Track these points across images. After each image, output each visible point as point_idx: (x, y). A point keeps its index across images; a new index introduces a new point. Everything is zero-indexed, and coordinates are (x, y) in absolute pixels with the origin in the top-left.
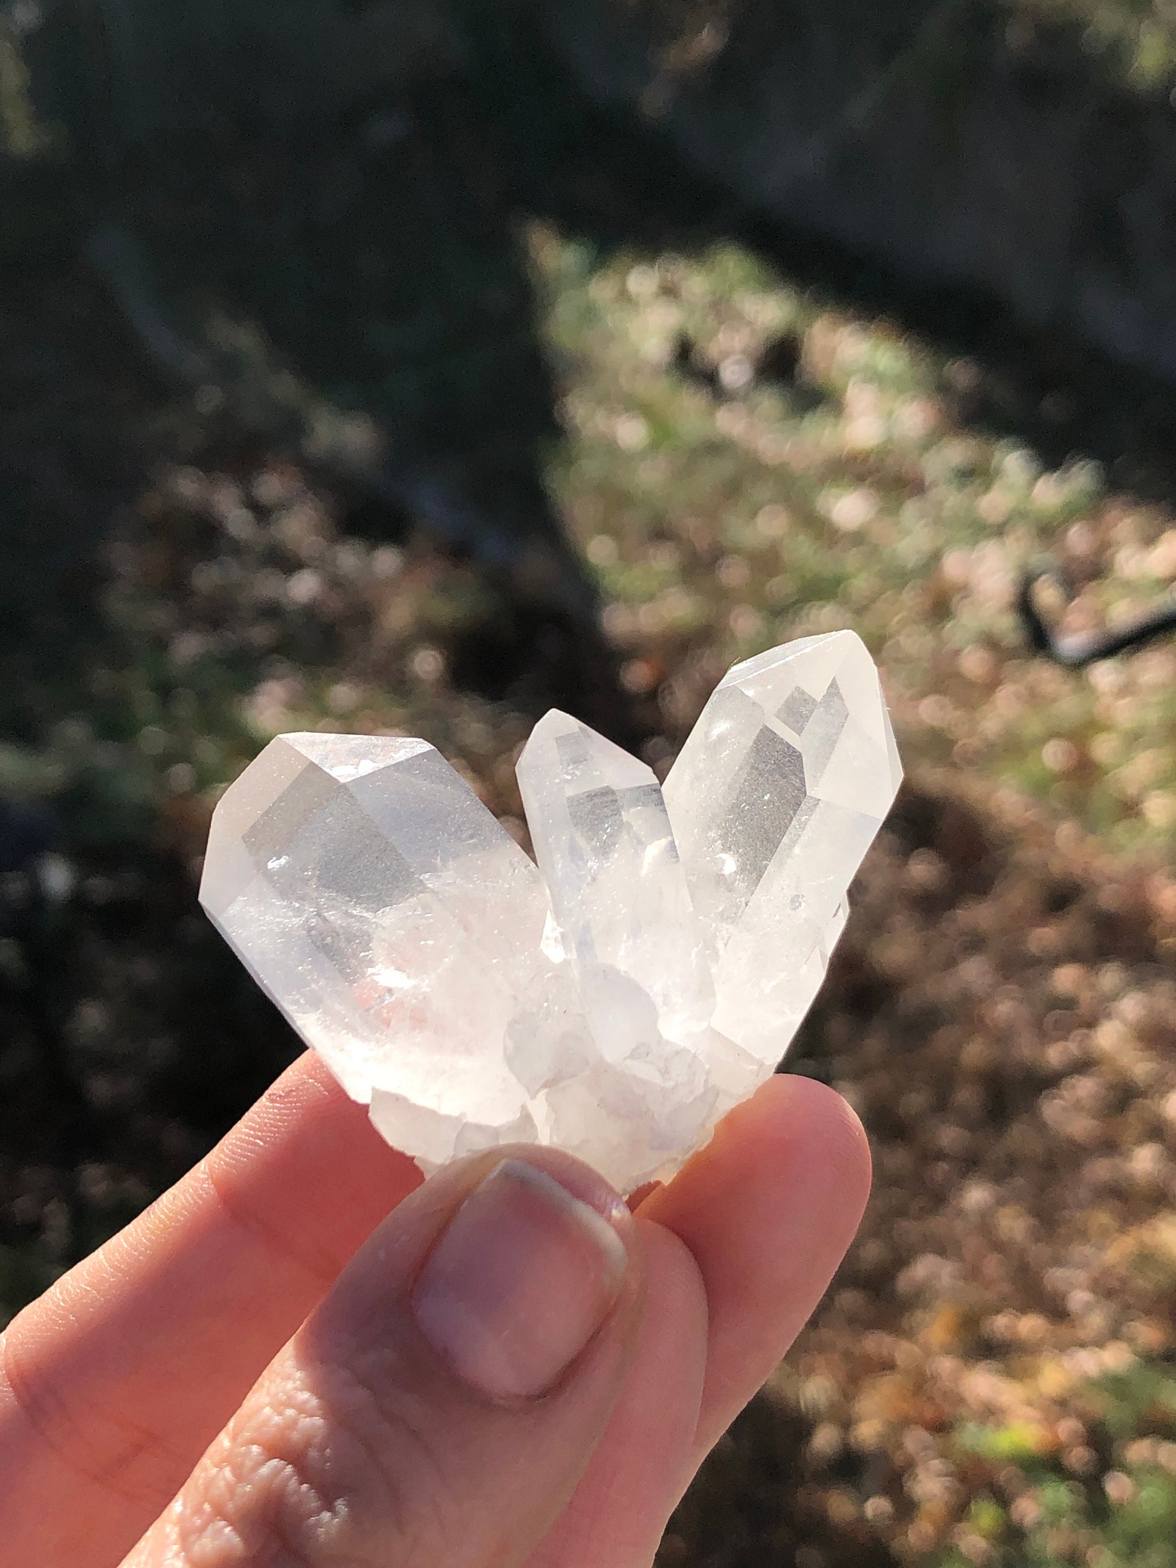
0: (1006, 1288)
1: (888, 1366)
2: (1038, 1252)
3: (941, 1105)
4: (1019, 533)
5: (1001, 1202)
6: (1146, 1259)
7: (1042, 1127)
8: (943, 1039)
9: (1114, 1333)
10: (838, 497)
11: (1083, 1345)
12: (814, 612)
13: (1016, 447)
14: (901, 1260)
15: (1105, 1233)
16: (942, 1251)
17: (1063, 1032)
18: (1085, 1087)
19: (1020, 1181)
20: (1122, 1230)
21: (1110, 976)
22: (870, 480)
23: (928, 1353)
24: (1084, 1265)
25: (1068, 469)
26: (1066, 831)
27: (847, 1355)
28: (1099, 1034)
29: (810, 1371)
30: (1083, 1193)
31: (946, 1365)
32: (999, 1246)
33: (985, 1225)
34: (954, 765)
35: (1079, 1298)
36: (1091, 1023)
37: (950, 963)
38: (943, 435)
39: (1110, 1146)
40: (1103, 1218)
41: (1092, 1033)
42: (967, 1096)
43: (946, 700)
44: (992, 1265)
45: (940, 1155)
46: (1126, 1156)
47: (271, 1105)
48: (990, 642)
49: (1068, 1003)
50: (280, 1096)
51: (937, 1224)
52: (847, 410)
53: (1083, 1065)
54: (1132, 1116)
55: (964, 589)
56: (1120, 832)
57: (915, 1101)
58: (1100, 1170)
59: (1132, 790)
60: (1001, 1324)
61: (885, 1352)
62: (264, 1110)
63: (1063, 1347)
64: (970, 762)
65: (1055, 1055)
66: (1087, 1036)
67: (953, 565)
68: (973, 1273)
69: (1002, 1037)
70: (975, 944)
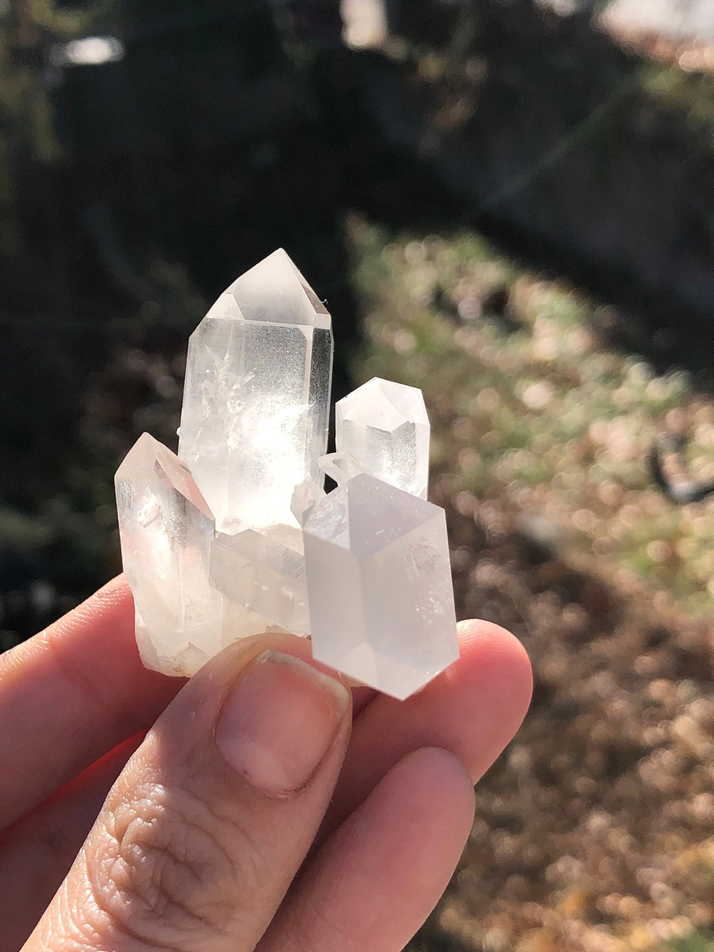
0: (614, 879)
1: (538, 925)
2: (634, 857)
3: (578, 764)
4: (638, 414)
5: (612, 826)
6: (700, 867)
7: (639, 781)
8: (580, 723)
9: (678, 912)
10: (528, 386)
11: (658, 917)
12: (510, 455)
13: (638, 361)
14: (549, 860)
15: (675, 848)
16: (574, 854)
17: (654, 720)
18: (667, 757)
19: (624, 813)
20: (686, 847)
21: (685, 689)
22: (547, 377)
23: (564, 918)
24: (661, 867)
25: (668, 376)
26: (660, 598)
27: (513, 917)
28: (676, 725)
29: (489, 926)
30: (663, 823)
31: (575, 925)
32: (611, 853)
33: (601, 841)
34: (593, 553)
35: (658, 887)
36: (671, 717)
37: (586, 676)
38: (594, 351)
39: (681, 794)
40: (675, 838)
41: (672, 723)
42: (594, 759)
43: (591, 513)
44: (605, 865)
45: (576, 795)
46: (690, 800)
47: (99, 599)
48: (617, 479)
49: (658, 704)
50: (107, 594)
51: (573, 838)
52: (536, 334)
53: (666, 743)
54: (694, 776)
55: (603, 447)
56: (693, 600)
57: (563, 760)
58: (673, 809)
59: (700, 575)
60: (610, 902)
61: (536, 917)
62: (94, 602)
63: (647, 917)
64: (602, 552)
65: (649, 735)
66: (668, 724)
67: (597, 431)
68: (594, 870)
69: (617, 723)
70: (601, 666)
